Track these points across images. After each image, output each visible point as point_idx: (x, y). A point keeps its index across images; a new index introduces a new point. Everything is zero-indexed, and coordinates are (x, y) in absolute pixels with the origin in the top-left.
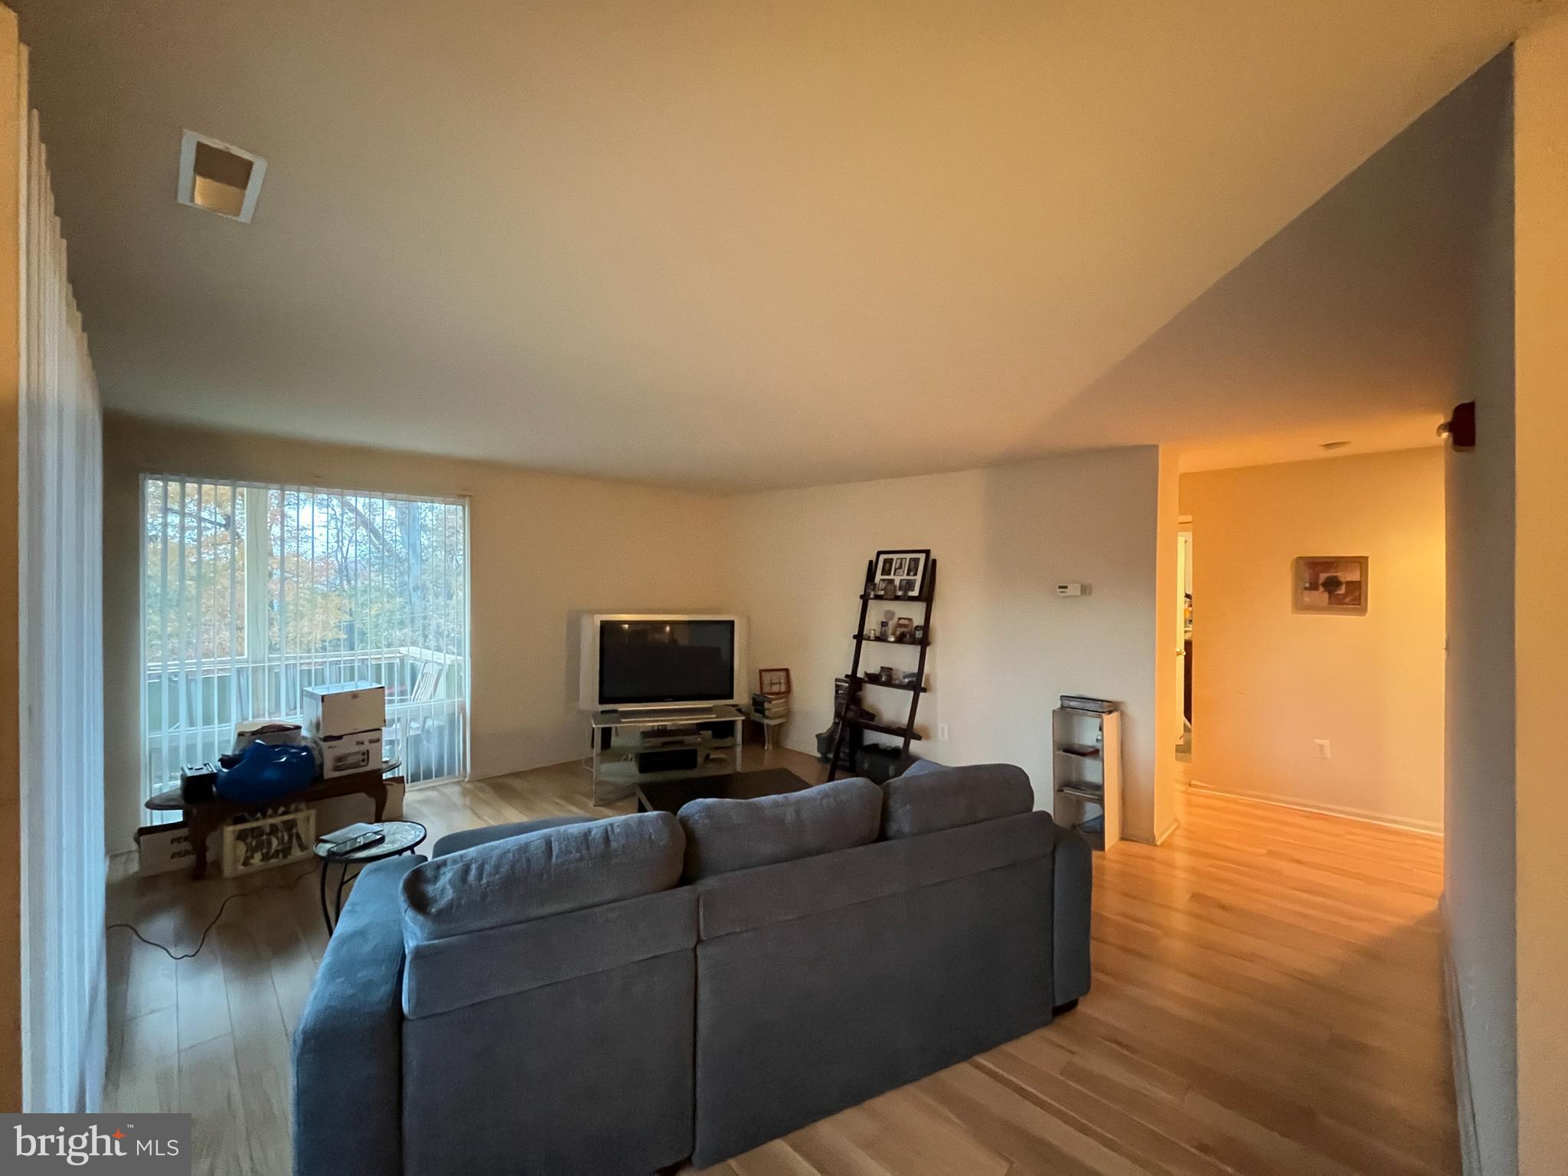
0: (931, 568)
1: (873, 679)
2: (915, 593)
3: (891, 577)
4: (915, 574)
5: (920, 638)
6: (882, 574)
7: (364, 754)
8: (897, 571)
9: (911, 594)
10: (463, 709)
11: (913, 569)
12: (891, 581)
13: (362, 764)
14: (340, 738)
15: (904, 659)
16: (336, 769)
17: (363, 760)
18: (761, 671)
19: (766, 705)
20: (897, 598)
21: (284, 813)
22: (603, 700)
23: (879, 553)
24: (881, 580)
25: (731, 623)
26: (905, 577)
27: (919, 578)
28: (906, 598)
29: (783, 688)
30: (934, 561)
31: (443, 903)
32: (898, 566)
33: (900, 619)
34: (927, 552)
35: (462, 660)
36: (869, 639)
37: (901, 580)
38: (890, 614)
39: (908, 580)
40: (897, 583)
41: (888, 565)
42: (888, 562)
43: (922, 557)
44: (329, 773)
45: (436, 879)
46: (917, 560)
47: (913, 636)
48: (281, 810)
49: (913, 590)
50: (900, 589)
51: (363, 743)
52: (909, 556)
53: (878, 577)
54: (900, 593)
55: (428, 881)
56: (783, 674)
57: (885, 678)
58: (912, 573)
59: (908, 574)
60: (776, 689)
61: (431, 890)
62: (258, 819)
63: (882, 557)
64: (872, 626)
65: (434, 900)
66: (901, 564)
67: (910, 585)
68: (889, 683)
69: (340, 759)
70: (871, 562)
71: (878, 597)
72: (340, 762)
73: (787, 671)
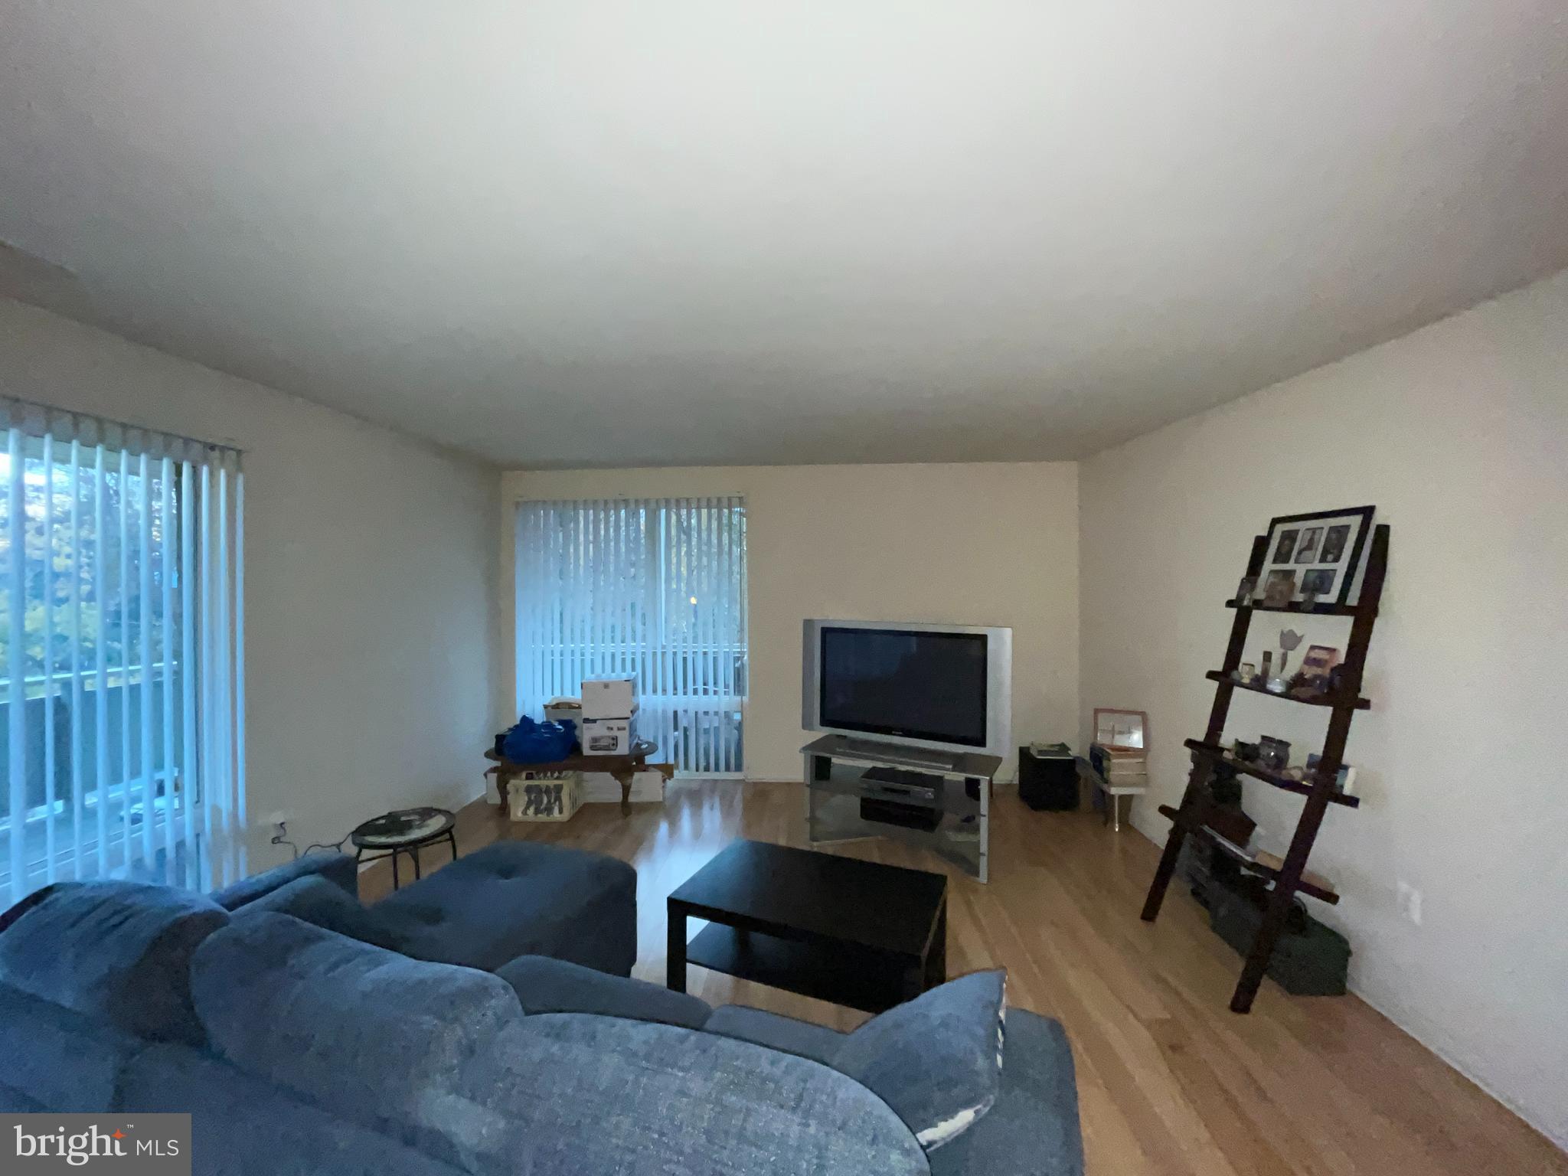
0: (1374, 539)
1: (1247, 760)
2: (1332, 597)
6: (1276, 561)
7: (613, 739)
9: (1322, 598)
11: (1332, 550)
12: (1289, 574)
13: (611, 747)
14: (594, 721)
16: (593, 748)
17: (613, 745)
20: (1293, 607)
21: (558, 778)
22: (824, 722)
23: (1275, 521)
24: (1272, 572)
25: (984, 642)
26: (1318, 566)
28: (1314, 606)
29: (1135, 741)
30: (1382, 531)
32: (1305, 544)
33: (1313, 648)
34: (1368, 513)
37: (1308, 571)
38: (1290, 641)
39: (1321, 572)
40: (1299, 579)
41: (1287, 540)
42: (1290, 537)
44: (587, 751)
46: (1342, 531)
48: (556, 774)
49: (1327, 592)
50: (1305, 590)
51: (612, 729)
53: (1269, 566)
54: (1299, 597)
57: (1270, 763)
58: (1330, 557)
59: (1323, 560)
60: (1121, 741)
62: (540, 779)
63: (1280, 528)
64: (1252, 660)
66: (1311, 540)
67: (1322, 581)
68: (1276, 775)
69: (595, 740)
71: (1262, 606)
72: (595, 743)
73: (1143, 716)
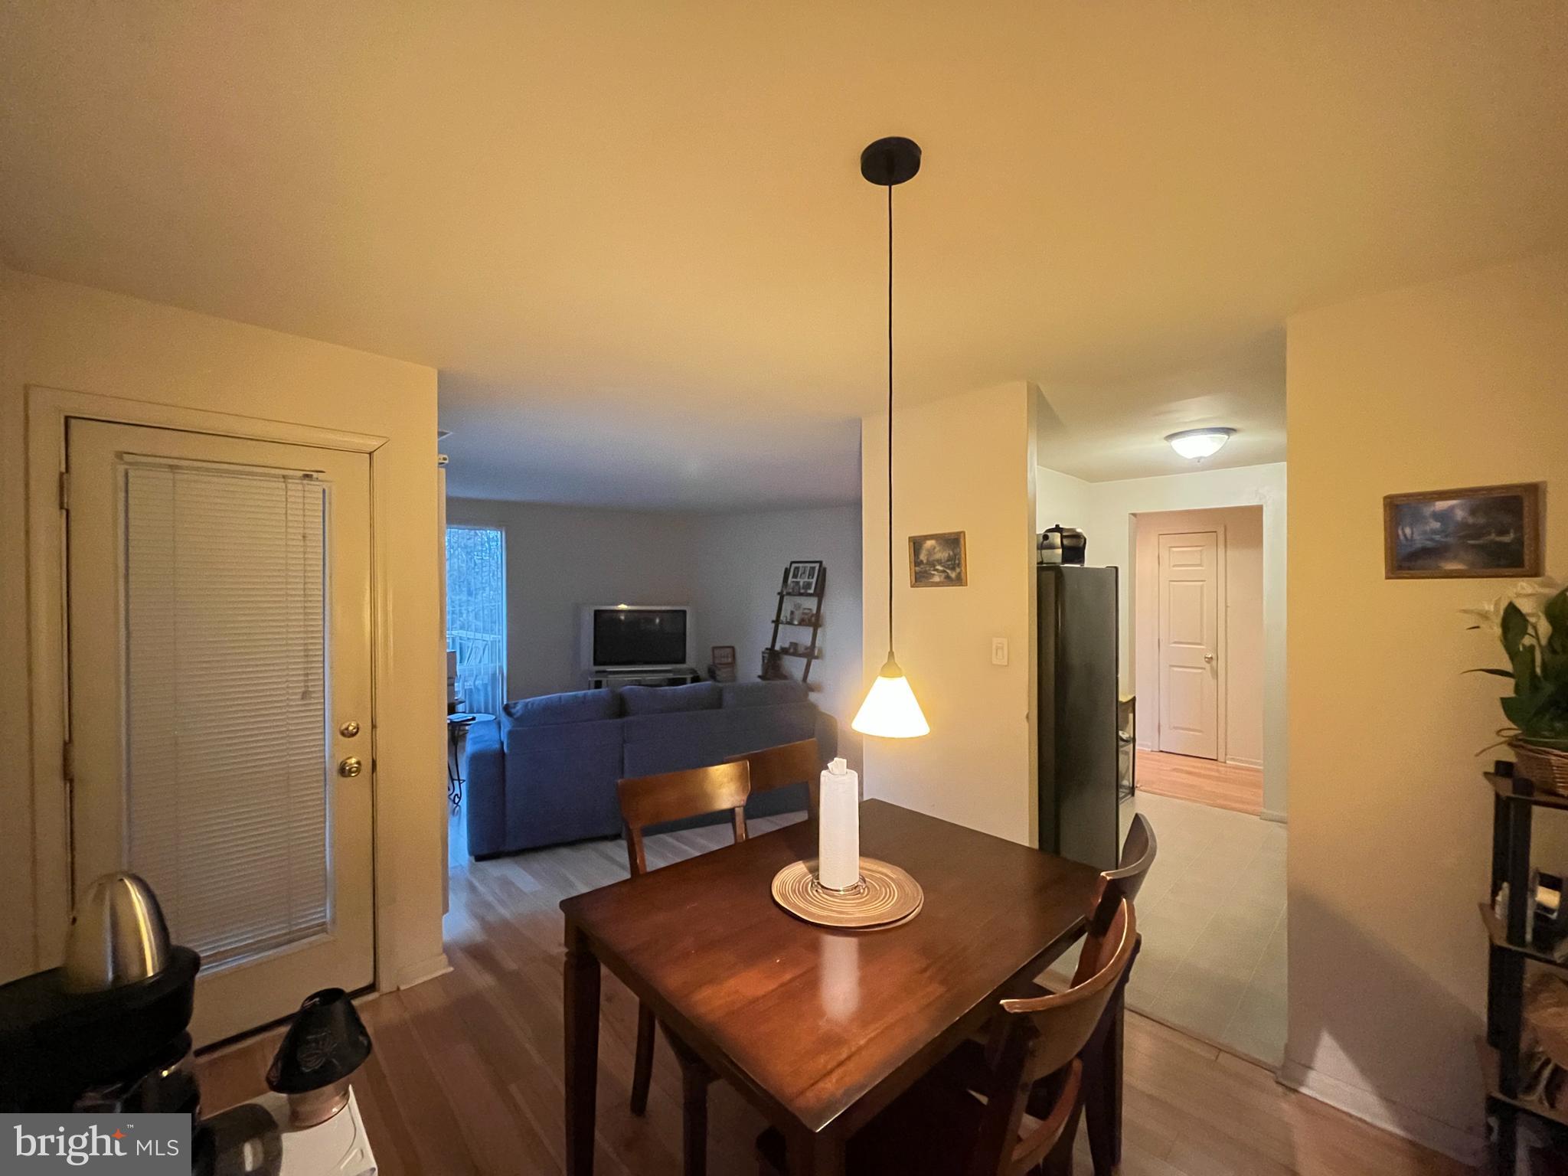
0: (823, 572)
1: (785, 651)
2: (811, 591)
3: (798, 580)
4: (813, 578)
5: (814, 622)
6: (793, 578)
8: (802, 575)
10: (501, 668)
11: (811, 575)
12: (798, 583)
15: (804, 636)
18: (714, 648)
19: (718, 672)
20: (801, 594)
22: (596, 663)
24: (792, 581)
25: (684, 612)
26: (806, 580)
27: (814, 580)
28: (807, 594)
29: (730, 660)
30: (825, 569)
31: (518, 714)
32: (802, 572)
33: (805, 609)
34: (821, 563)
35: (500, 636)
36: (782, 623)
38: (798, 606)
39: (808, 582)
40: (801, 584)
41: (796, 571)
42: (797, 569)
43: (817, 566)
45: (514, 707)
46: (814, 568)
47: (810, 620)
49: (811, 589)
50: (803, 588)
52: (809, 565)
53: (790, 579)
54: (802, 591)
55: (512, 708)
56: (729, 650)
57: (793, 650)
58: (811, 577)
59: (808, 578)
60: (725, 660)
61: (513, 711)
64: (785, 614)
65: (515, 714)
66: (804, 570)
67: (808, 585)
68: (795, 654)
70: (786, 569)
71: (789, 594)
73: (733, 648)
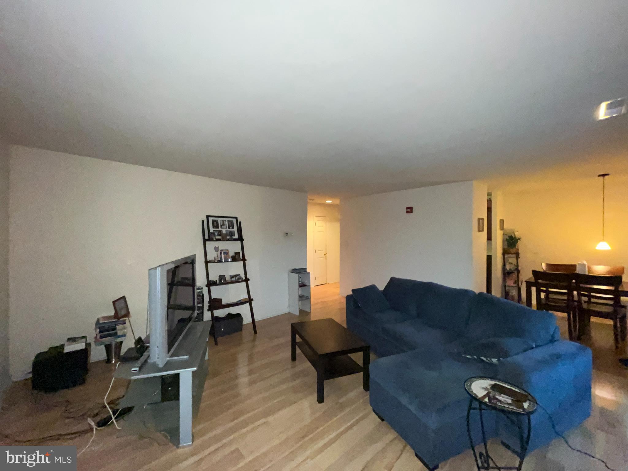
0: (240, 226)
3: (220, 229)
4: (233, 228)
5: (241, 259)
6: (213, 228)
8: (222, 226)
9: (234, 237)
11: (231, 226)
12: (221, 231)
23: (208, 217)
27: (236, 230)
28: (233, 240)
30: (240, 222)
32: (222, 224)
34: (236, 218)
36: (210, 262)
37: (226, 231)
39: (230, 231)
41: (215, 223)
42: (216, 221)
43: (234, 220)
46: (232, 222)
53: (211, 229)
58: (231, 228)
59: (229, 228)
63: (211, 219)
67: (231, 233)
70: (204, 221)
